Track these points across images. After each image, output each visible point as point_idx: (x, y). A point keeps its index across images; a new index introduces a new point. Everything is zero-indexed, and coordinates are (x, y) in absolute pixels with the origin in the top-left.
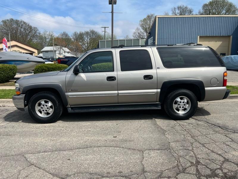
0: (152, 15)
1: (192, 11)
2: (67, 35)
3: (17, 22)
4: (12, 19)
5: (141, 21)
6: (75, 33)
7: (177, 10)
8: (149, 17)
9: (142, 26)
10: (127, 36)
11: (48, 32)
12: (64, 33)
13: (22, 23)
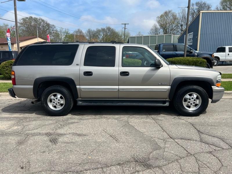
0: (170, 12)
1: (210, 6)
2: (81, 32)
3: (36, 20)
4: (31, 17)
5: (158, 17)
6: (89, 30)
7: (195, 6)
8: (166, 14)
9: (159, 22)
10: (139, 33)
11: (64, 29)
12: (78, 30)
13: (40, 21)
